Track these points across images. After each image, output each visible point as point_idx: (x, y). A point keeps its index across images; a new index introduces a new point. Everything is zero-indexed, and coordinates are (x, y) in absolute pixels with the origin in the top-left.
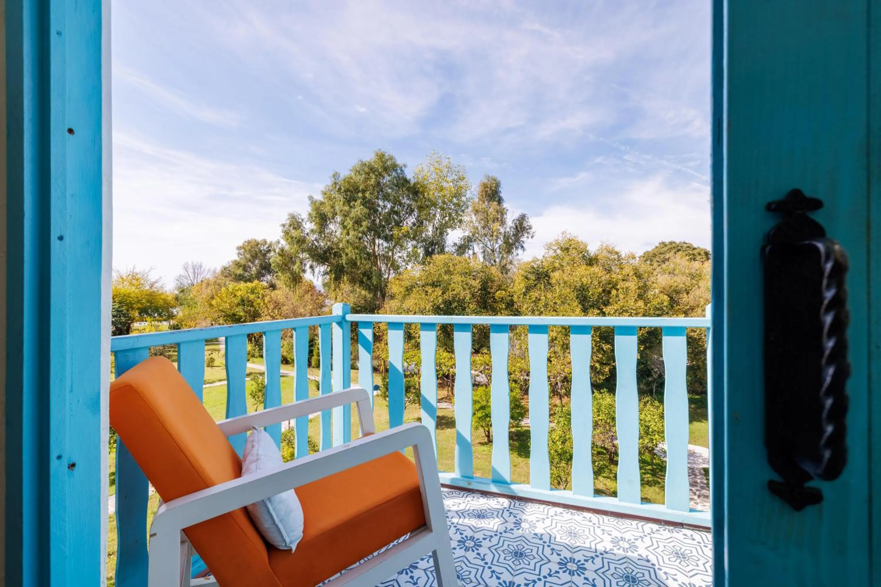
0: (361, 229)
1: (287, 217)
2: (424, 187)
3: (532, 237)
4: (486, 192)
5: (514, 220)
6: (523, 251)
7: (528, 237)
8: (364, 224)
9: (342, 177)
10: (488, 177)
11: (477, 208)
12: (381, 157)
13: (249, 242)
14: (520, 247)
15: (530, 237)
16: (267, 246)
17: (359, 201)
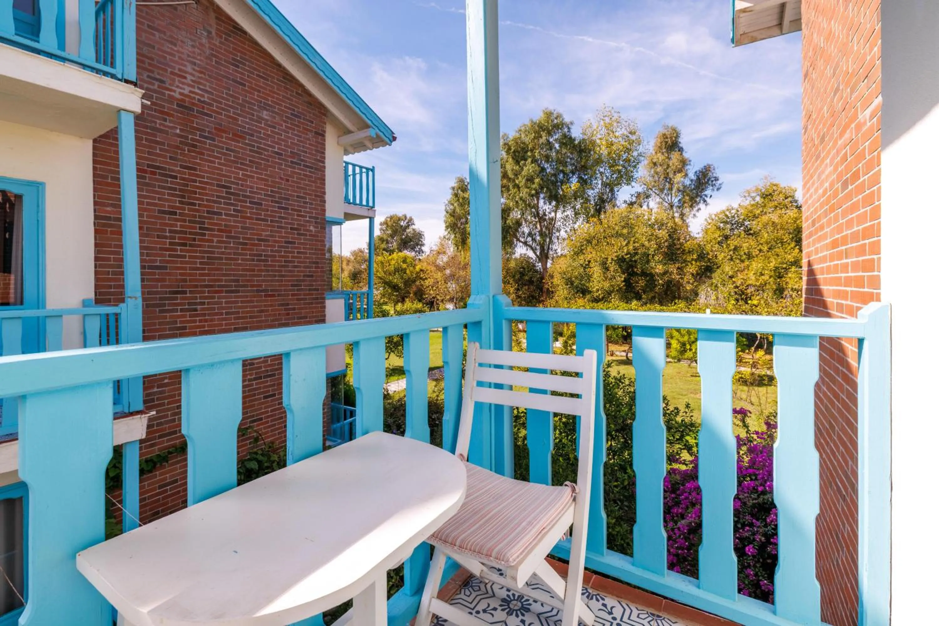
0: (534, 186)
1: (455, 181)
2: (593, 143)
3: (718, 189)
4: (666, 142)
5: (696, 172)
6: (706, 205)
7: (713, 190)
8: (537, 180)
9: (511, 138)
10: (666, 127)
11: (654, 161)
12: (549, 114)
13: (391, 218)
14: (702, 202)
15: (715, 190)
16: (407, 221)
17: (530, 160)
